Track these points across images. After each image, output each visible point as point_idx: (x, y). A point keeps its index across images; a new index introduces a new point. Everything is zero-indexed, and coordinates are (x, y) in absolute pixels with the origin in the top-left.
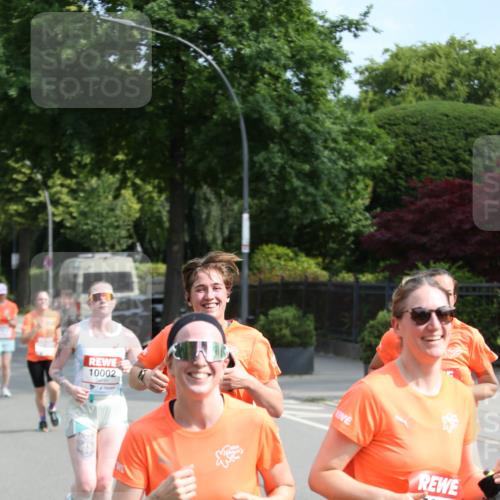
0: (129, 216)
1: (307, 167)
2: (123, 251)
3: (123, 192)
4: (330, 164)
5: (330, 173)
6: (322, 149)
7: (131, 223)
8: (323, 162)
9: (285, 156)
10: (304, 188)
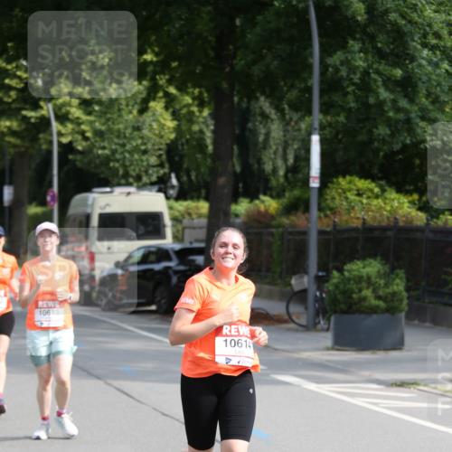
0: (162, 137)
1: (398, 73)
2: (152, 184)
3: (152, 104)
4: (430, 68)
5: (430, 80)
6: (419, 47)
7: (163, 147)
8: (420, 66)
9: (370, 58)
10: (394, 101)
